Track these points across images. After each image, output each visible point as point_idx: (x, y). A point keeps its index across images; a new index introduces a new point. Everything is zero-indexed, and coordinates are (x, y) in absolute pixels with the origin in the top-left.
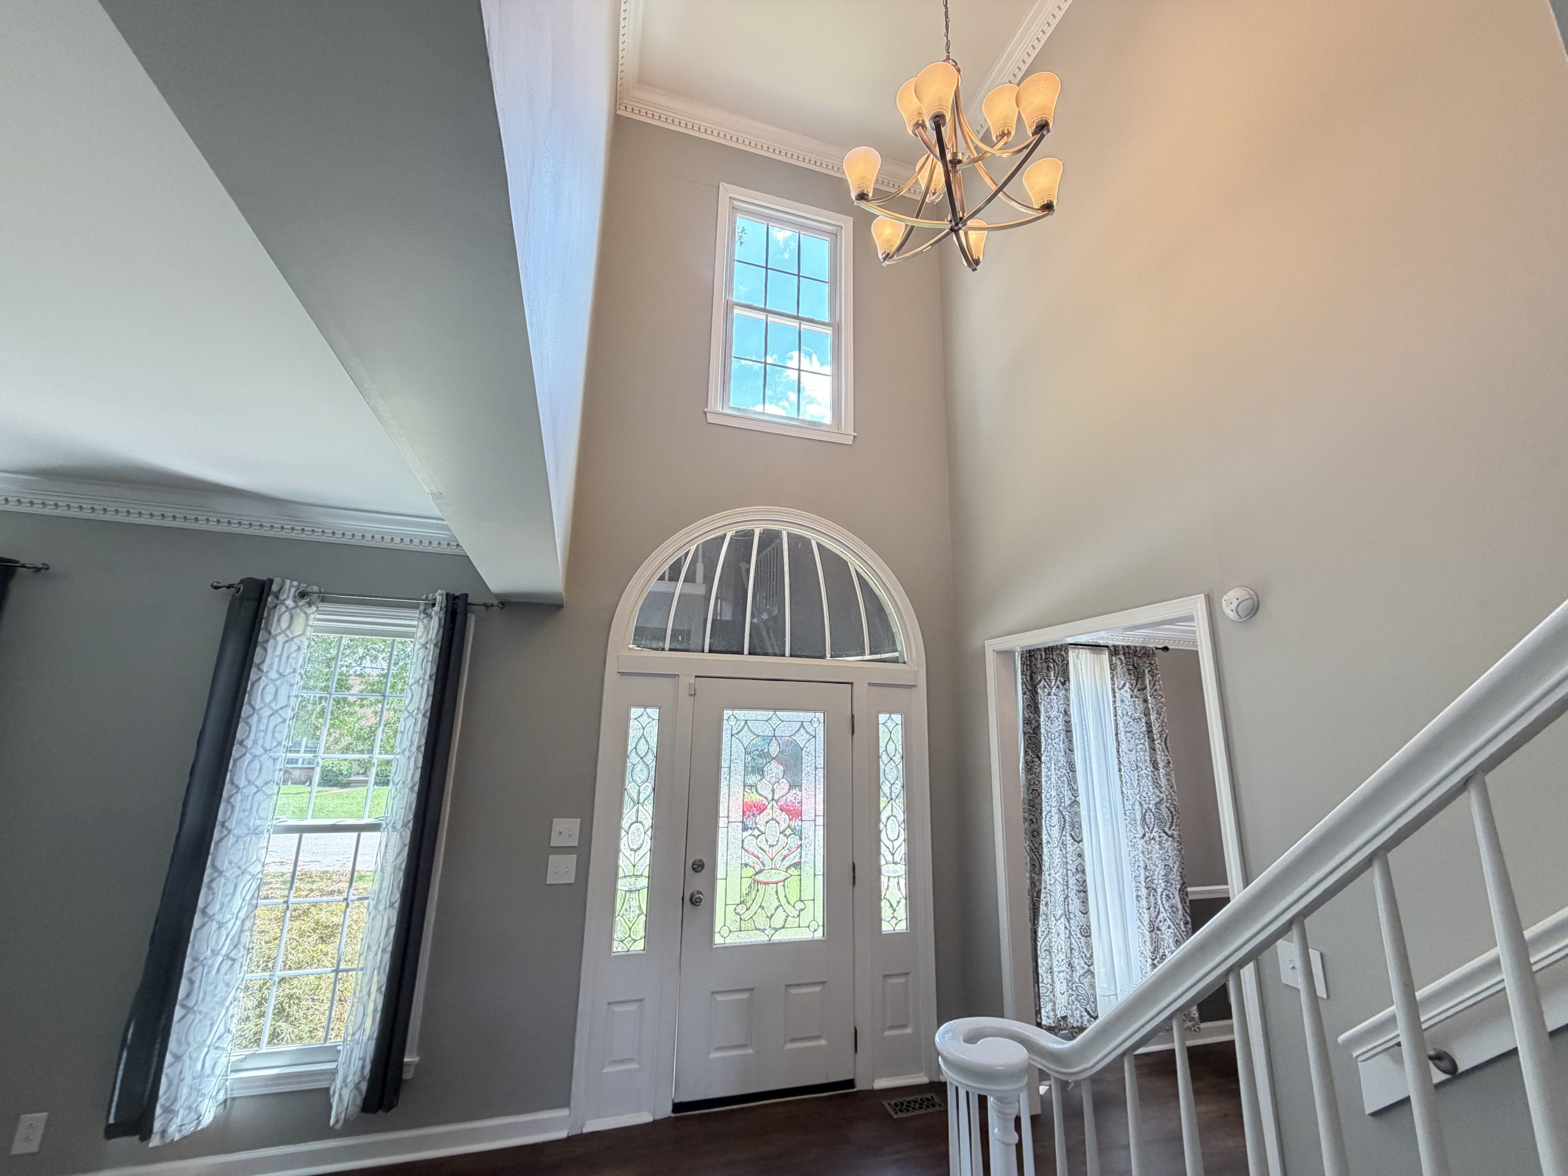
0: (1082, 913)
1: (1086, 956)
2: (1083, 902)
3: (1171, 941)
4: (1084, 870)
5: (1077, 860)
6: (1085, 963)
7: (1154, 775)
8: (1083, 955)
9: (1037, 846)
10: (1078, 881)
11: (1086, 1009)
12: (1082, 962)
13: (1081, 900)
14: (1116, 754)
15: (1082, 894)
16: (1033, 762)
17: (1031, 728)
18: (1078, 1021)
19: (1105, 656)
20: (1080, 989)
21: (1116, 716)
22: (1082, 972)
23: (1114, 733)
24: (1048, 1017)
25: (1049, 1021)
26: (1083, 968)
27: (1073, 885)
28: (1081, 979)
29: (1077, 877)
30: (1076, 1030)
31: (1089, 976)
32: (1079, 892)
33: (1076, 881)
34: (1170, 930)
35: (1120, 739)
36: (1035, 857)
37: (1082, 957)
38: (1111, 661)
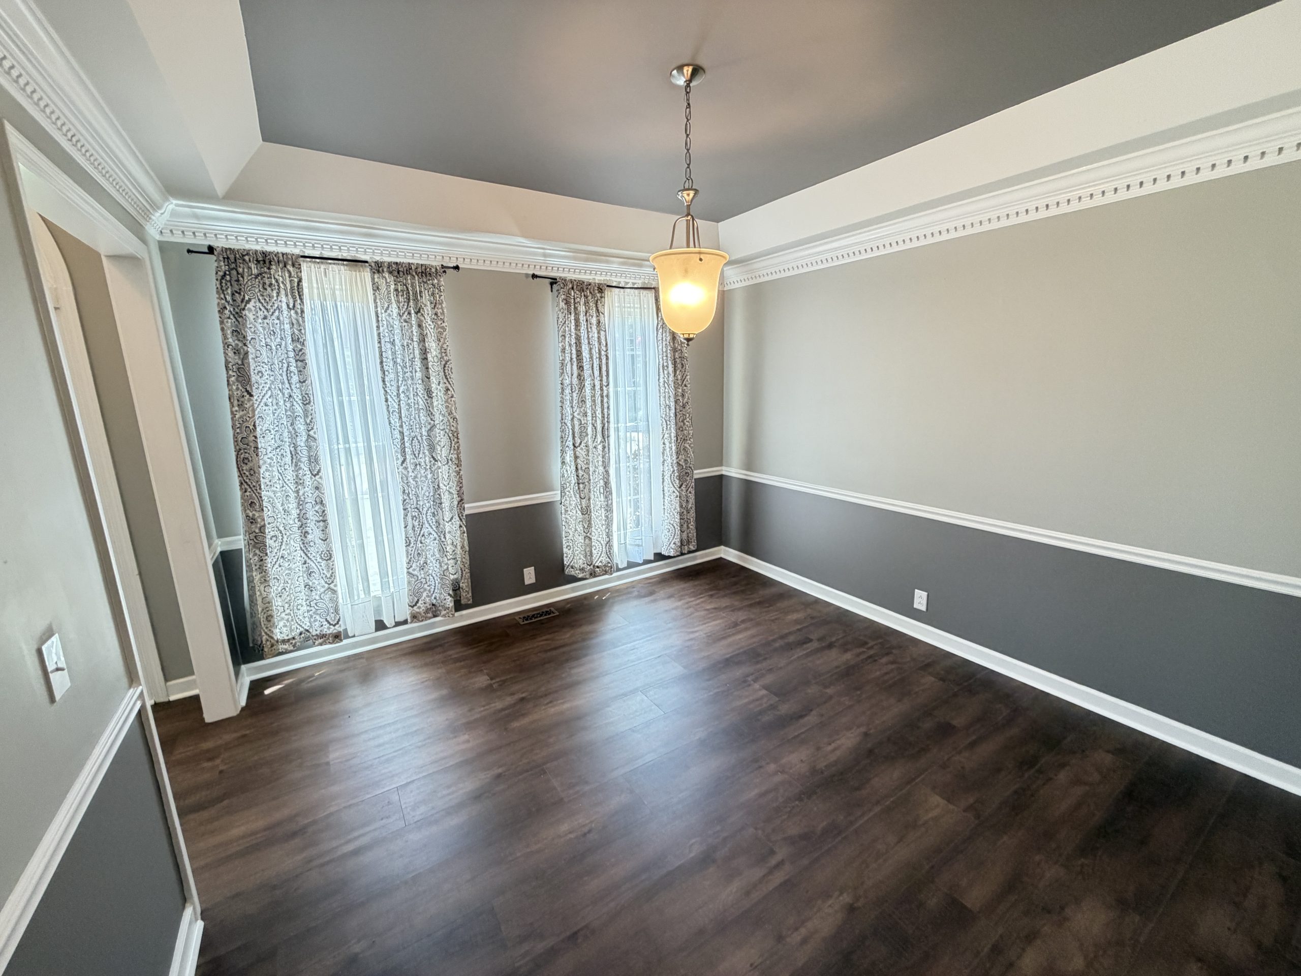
0: (322, 540)
1: (326, 576)
2: (323, 530)
3: (436, 550)
4: (322, 501)
5: (315, 492)
6: (326, 582)
7: (428, 403)
8: (324, 576)
9: (254, 484)
10: (317, 512)
11: (326, 619)
12: (323, 582)
13: (321, 529)
14: (381, 384)
15: (322, 524)
16: (243, 396)
17: (239, 358)
18: (316, 630)
19: (367, 274)
20: (320, 605)
21: (380, 342)
22: (322, 590)
23: (378, 361)
24: (281, 633)
25: (282, 635)
26: (323, 587)
27: (312, 516)
28: (322, 596)
29: (317, 508)
30: (315, 637)
31: (330, 593)
32: (318, 522)
33: (315, 513)
34: (435, 542)
35: (386, 368)
36: (254, 495)
37: (322, 578)
38: (373, 279)
